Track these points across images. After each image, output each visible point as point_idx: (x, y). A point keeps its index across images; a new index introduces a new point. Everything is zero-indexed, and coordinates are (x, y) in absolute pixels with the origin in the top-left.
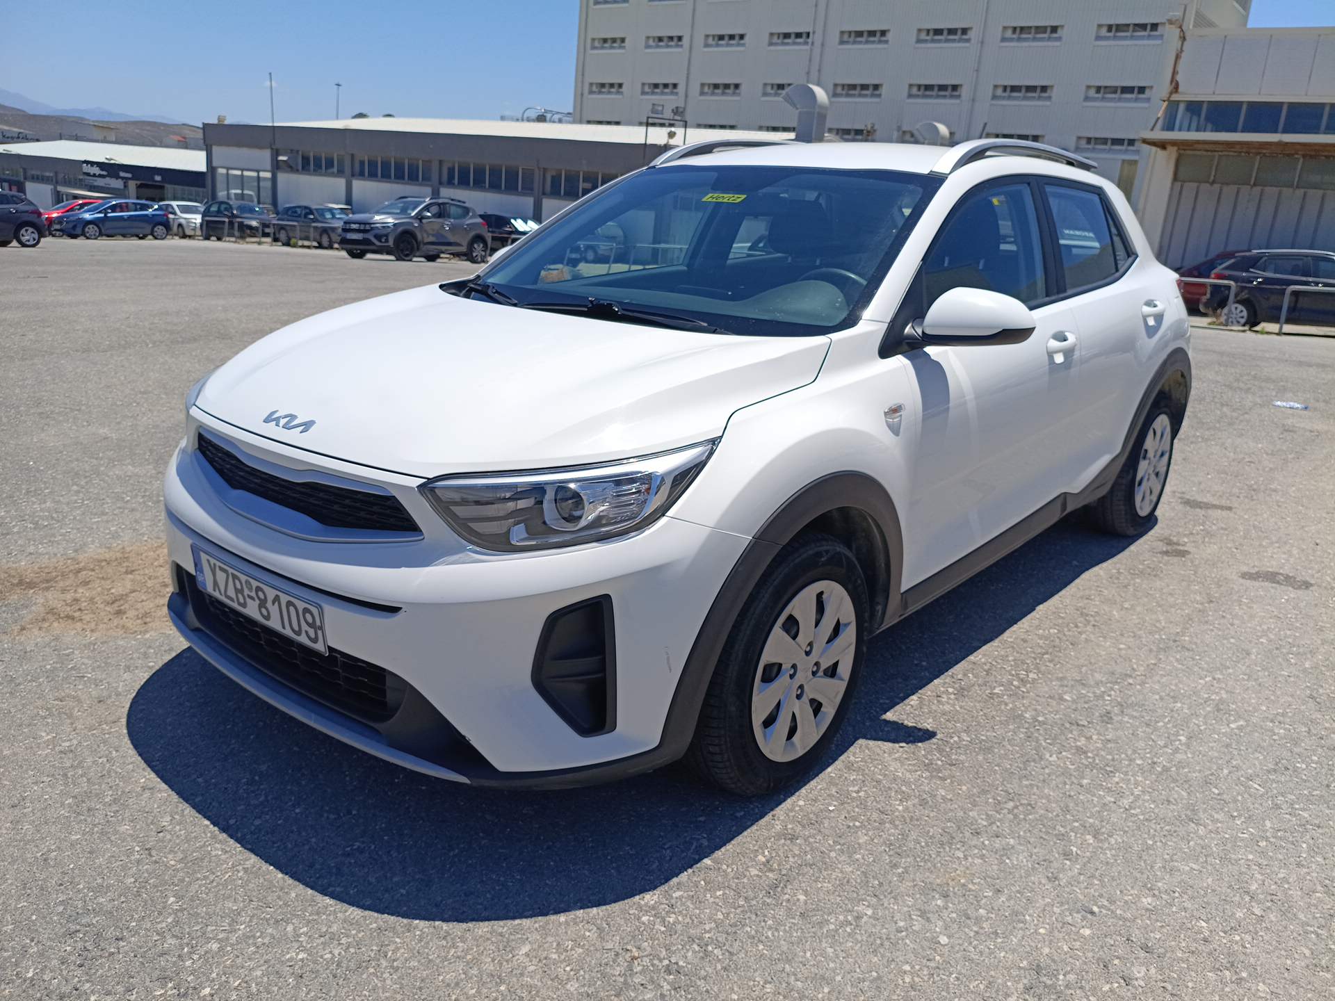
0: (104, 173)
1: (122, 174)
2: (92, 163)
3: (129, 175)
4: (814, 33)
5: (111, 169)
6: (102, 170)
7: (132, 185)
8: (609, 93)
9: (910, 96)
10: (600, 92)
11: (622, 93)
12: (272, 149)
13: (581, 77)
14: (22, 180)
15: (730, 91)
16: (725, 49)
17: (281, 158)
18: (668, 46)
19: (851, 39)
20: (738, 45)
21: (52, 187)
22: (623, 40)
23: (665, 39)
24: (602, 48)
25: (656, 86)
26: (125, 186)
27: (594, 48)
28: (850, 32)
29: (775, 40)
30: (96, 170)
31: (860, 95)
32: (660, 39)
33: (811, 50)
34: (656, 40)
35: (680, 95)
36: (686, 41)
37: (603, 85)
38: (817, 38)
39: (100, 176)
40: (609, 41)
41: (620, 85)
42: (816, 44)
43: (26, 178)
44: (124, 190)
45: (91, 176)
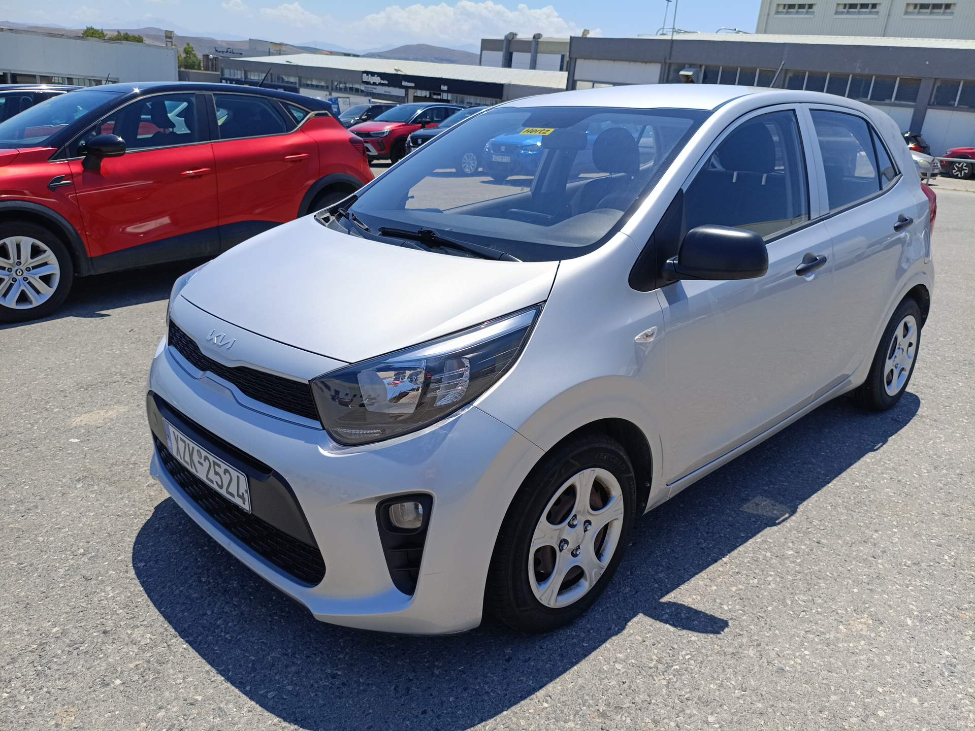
0: (386, 82)
1: (404, 83)
2: (373, 74)
5: (394, 79)
6: (382, 79)
8: (797, 13)
10: (787, 13)
11: (814, 12)
12: (665, 63)
14: (297, 86)
15: (941, 11)
17: (682, 73)
25: (853, 6)
26: (406, 94)
35: (881, 13)
37: (791, 6)
39: (380, 84)
41: (811, 6)
43: (300, 85)
44: (404, 97)
45: (371, 84)
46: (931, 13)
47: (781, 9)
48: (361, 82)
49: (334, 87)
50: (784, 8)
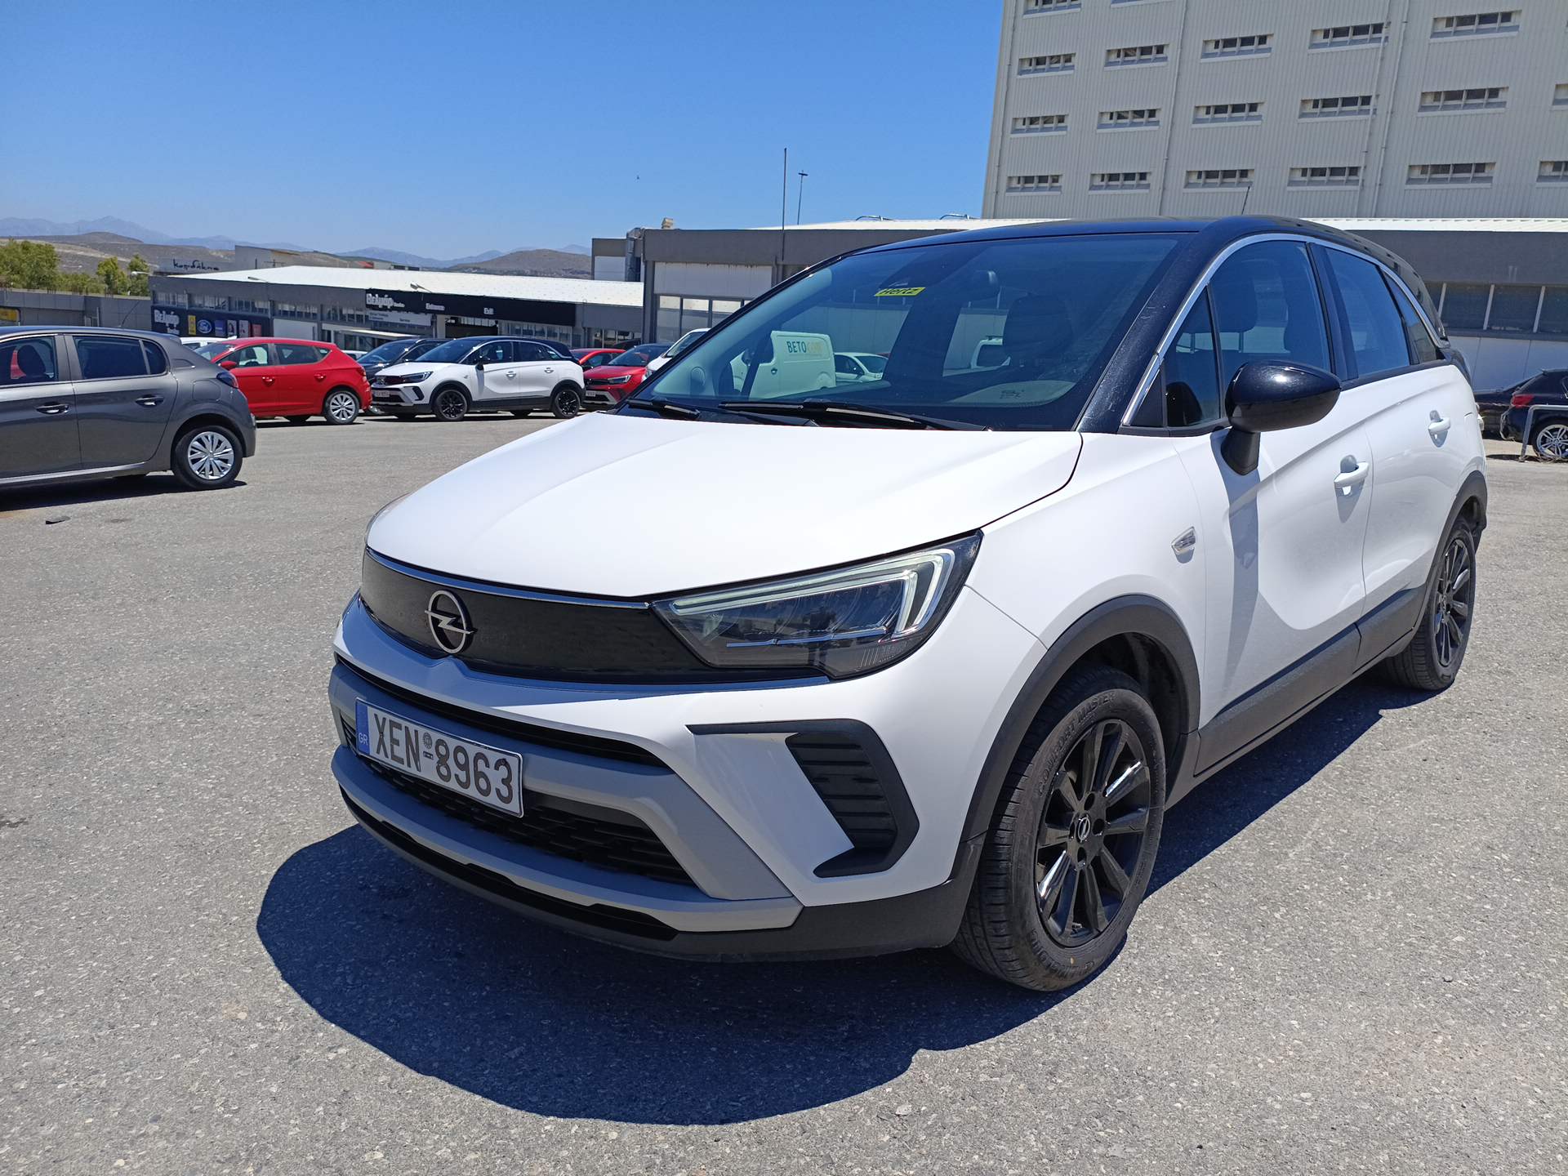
1: (429, 306)
3: (442, 308)
4: (1377, 96)
5: (413, 301)
6: (395, 301)
7: (442, 320)
8: (1038, 189)
9: (1541, 178)
10: (1024, 189)
11: (1060, 187)
13: (996, 169)
14: (269, 316)
15: (1235, 180)
16: (1226, 125)
18: (1133, 124)
19: (1440, 104)
20: (1248, 118)
21: (315, 325)
22: (1061, 119)
23: (1130, 115)
24: (1029, 131)
25: (1113, 177)
26: (432, 323)
27: (1015, 131)
28: (1437, 95)
29: (1309, 108)
30: (388, 302)
31: (1453, 180)
32: (1120, 116)
33: (1373, 120)
34: (1115, 116)
35: (1153, 187)
36: (1159, 116)
37: (1029, 179)
38: (1380, 105)
39: (393, 308)
40: (1040, 120)
41: (1056, 179)
42: (1378, 112)
43: (274, 314)
44: (430, 328)
45: (380, 310)
46: (1222, 184)
47: (1014, 183)
48: (365, 306)
49: (325, 315)
50: (1019, 183)
